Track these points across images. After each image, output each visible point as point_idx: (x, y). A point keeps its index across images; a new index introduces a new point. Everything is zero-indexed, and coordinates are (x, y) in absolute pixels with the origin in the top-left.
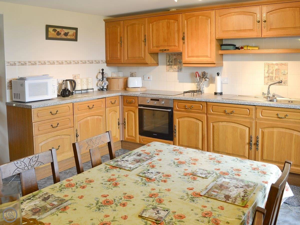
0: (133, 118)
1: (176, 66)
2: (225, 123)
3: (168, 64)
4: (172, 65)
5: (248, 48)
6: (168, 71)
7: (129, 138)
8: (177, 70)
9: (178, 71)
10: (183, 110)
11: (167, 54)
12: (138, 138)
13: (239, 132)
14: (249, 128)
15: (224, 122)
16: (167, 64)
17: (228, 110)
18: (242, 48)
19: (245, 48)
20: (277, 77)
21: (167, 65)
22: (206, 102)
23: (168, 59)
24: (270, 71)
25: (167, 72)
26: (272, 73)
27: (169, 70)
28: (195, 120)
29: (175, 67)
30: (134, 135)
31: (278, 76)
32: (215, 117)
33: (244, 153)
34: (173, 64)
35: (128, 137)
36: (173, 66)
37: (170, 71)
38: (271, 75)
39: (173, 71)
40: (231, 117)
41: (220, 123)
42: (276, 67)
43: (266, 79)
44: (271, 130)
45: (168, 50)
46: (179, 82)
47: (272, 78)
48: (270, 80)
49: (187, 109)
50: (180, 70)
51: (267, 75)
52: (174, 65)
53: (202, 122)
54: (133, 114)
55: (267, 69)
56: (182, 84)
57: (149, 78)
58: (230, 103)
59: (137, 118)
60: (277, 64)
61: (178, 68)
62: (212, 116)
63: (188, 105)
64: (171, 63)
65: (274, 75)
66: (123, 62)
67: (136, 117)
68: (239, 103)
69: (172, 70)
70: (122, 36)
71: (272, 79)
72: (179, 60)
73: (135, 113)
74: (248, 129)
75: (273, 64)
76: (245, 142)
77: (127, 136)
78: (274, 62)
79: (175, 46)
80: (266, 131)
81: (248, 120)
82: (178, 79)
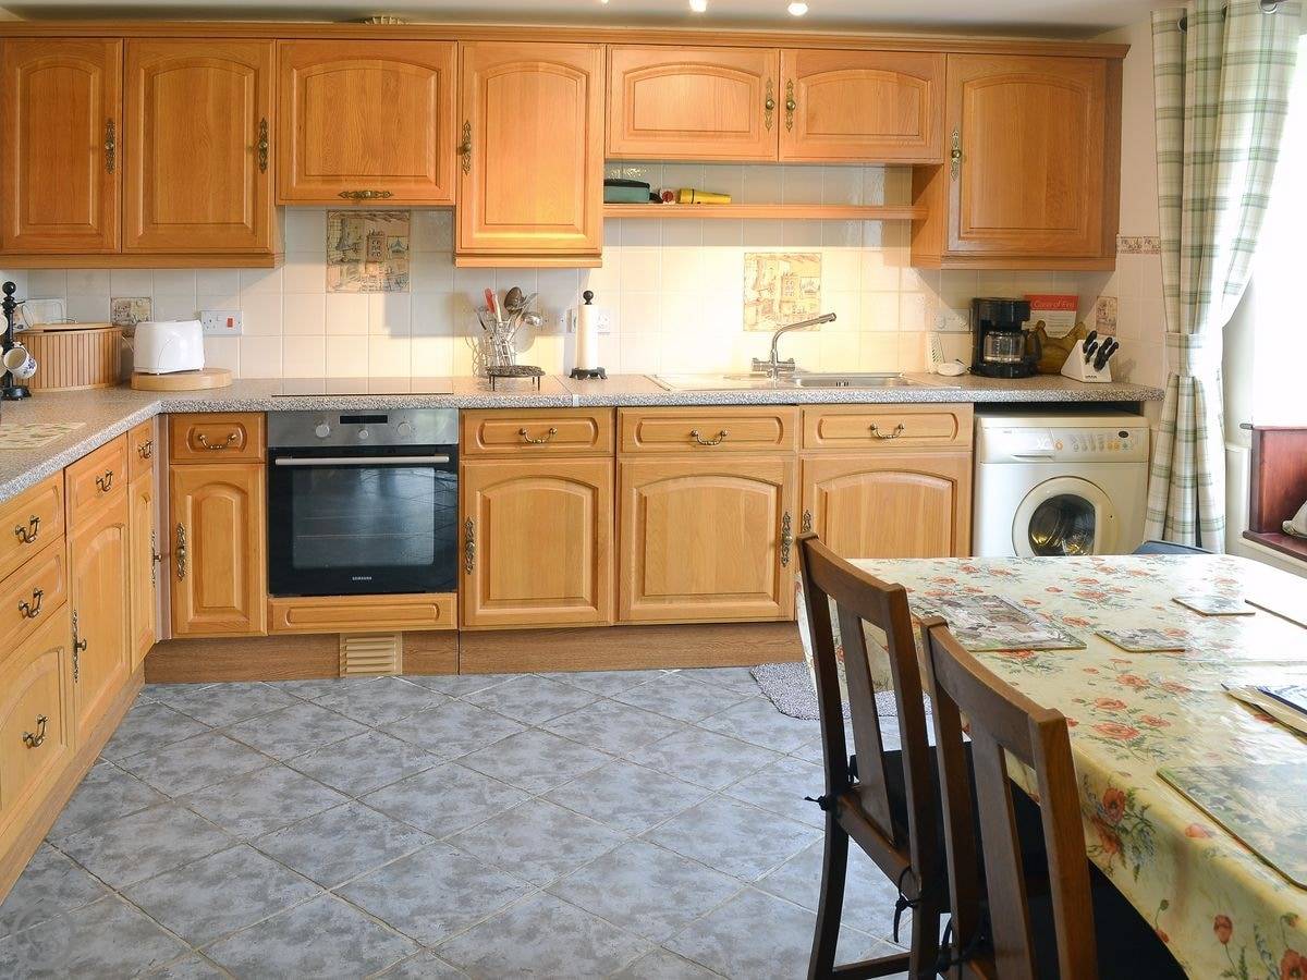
0: (230, 521)
1: (377, 265)
2: (690, 483)
3: (337, 255)
4: (357, 261)
5: (697, 199)
6: (337, 288)
7: (205, 619)
8: (381, 281)
9: (388, 289)
10: (508, 449)
11: (331, 214)
12: (264, 611)
13: (742, 506)
14: (779, 488)
15: (685, 476)
16: (328, 256)
17: (705, 430)
18: (668, 196)
19: (686, 198)
20: (788, 302)
21: (330, 262)
22: (616, 408)
23: (338, 234)
24: (765, 282)
25: (328, 292)
26: (771, 289)
27: (341, 285)
28: (561, 487)
29: (372, 269)
30: (237, 602)
31: (792, 299)
32: (652, 461)
33: (762, 583)
34: (363, 255)
35: (198, 619)
36: (361, 267)
37: (344, 288)
38: (766, 294)
39: (363, 289)
40: (714, 454)
41: (671, 486)
42: (785, 267)
43: (751, 311)
44: (850, 482)
45: (386, 195)
46: (394, 335)
47: (771, 306)
48: (764, 312)
49: (528, 443)
50: (396, 282)
51: (753, 295)
52: (368, 262)
53: (595, 490)
54: (235, 499)
55: (752, 275)
56: (403, 343)
57: (230, 323)
58: (713, 402)
59: (256, 518)
60: (787, 258)
61: (388, 276)
62: (638, 461)
63: (532, 427)
64: (351, 255)
65: (777, 296)
66: (117, 247)
67: (251, 511)
68: (743, 401)
69: (359, 284)
70: (117, 117)
71: (771, 311)
72: (392, 241)
73: (243, 492)
74: (773, 490)
75: (772, 257)
76: (765, 539)
77: (191, 616)
78: (779, 250)
79: (422, 178)
80: (834, 487)
81: (776, 459)
82: (388, 322)
